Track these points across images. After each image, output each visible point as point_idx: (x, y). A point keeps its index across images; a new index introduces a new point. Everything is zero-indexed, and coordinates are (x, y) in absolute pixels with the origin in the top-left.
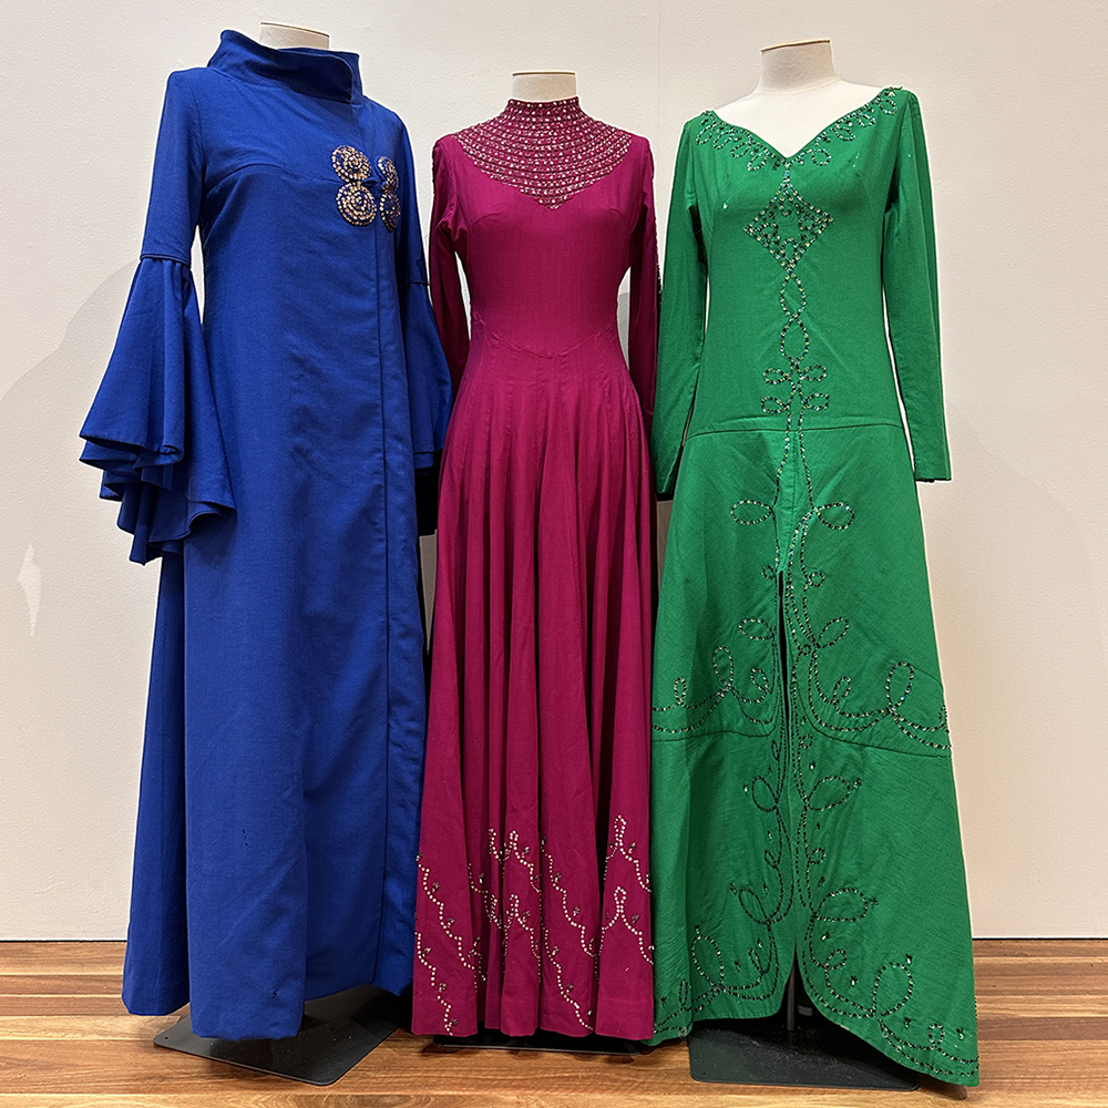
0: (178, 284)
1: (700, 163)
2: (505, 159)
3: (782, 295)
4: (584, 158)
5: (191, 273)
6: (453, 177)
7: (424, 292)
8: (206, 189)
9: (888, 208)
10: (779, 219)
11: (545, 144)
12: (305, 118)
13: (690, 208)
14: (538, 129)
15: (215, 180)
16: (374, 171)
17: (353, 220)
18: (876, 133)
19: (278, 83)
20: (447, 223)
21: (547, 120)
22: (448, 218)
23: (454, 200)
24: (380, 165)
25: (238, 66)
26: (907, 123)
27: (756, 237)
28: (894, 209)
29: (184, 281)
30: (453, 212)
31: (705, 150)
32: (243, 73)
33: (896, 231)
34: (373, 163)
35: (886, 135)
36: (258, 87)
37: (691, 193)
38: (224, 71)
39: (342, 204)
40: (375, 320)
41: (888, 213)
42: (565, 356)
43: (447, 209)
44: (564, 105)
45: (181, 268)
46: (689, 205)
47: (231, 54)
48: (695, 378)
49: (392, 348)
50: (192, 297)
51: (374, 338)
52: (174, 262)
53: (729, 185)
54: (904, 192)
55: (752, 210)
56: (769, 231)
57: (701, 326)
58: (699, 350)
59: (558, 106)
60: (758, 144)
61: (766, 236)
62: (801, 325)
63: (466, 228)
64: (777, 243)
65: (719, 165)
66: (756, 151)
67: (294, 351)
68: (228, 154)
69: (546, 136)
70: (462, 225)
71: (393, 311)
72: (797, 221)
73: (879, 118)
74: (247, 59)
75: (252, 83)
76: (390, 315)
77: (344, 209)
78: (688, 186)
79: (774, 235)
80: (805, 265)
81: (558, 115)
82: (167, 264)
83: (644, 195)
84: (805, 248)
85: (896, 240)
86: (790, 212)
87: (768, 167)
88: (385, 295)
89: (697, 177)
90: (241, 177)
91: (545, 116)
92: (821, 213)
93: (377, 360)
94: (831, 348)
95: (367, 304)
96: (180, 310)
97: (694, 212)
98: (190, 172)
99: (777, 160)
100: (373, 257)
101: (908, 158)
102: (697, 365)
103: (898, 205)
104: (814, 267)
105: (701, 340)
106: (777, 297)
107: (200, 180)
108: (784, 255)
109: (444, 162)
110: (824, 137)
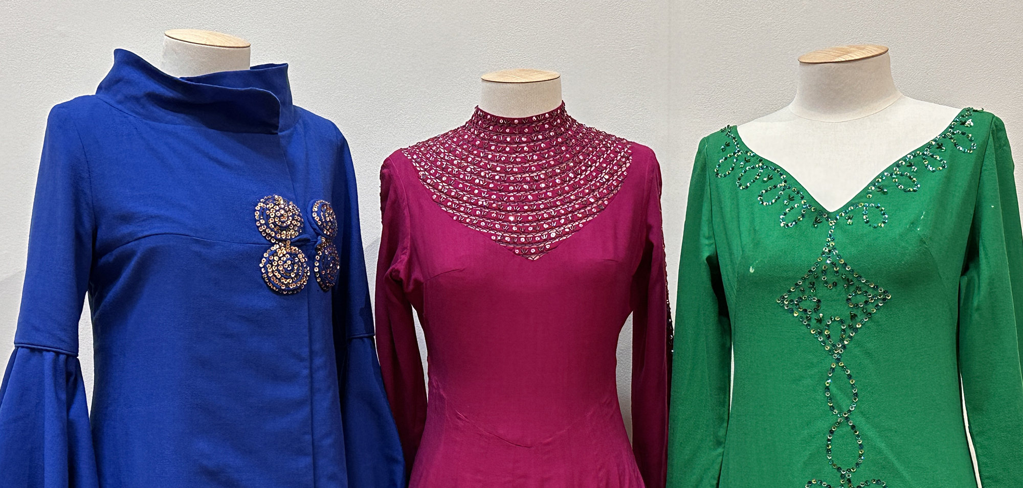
0: (62, 381)
1: (720, 202)
2: (471, 192)
3: (827, 388)
4: (572, 188)
5: (78, 360)
6: (406, 212)
7: (369, 349)
8: (97, 255)
9: (965, 270)
10: (822, 292)
11: (522, 171)
12: (220, 163)
13: (709, 259)
14: (513, 151)
15: (108, 248)
16: (307, 222)
17: (280, 289)
18: (948, 180)
19: (187, 118)
20: (398, 271)
21: (524, 139)
22: (400, 264)
23: (407, 242)
24: (315, 215)
25: (137, 99)
26: (990, 163)
27: (792, 311)
28: (972, 273)
29: (69, 375)
30: (405, 258)
31: (725, 185)
32: (143, 107)
33: (975, 304)
34: (306, 211)
35: (962, 180)
36: (162, 125)
37: (708, 238)
38: (120, 102)
39: (267, 272)
40: (307, 409)
41: (965, 279)
42: (548, 444)
43: (399, 251)
44: (545, 119)
45: (67, 360)
46: (706, 254)
47: (129, 82)
48: (717, 467)
49: (328, 441)
50: (79, 393)
51: (305, 433)
52: (58, 354)
53: (757, 244)
54: (986, 255)
55: (788, 279)
56: (809, 304)
57: (724, 402)
58: (722, 432)
59: (538, 121)
60: (795, 191)
61: (805, 311)
62: (853, 427)
63: (422, 279)
64: (820, 321)
65: (744, 214)
66: (791, 199)
67: (205, 462)
68: (126, 218)
69: (525, 160)
70: (417, 274)
71: (330, 394)
72: (844, 296)
73: (953, 158)
74: (149, 90)
75: (155, 120)
76: (326, 401)
77: (269, 278)
78: (705, 230)
79: (816, 310)
80: (857, 351)
81: (539, 132)
82: (49, 356)
83: (649, 228)
84: (856, 330)
85: (976, 316)
86: (835, 284)
87: (806, 223)
88: (320, 375)
89: (717, 219)
90: (141, 248)
91: (522, 133)
92: (875, 288)
93: (309, 460)
94: (892, 457)
95: (297, 391)
96: (65, 414)
97: (713, 264)
98: (78, 237)
99: (819, 214)
100: (305, 331)
101: (991, 210)
102: (720, 450)
103: (978, 267)
104: (868, 354)
105: (724, 418)
106: (821, 389)
107: (90, 246)
108: (829, 337)
109: (395, 192)
110: (880, 186)
